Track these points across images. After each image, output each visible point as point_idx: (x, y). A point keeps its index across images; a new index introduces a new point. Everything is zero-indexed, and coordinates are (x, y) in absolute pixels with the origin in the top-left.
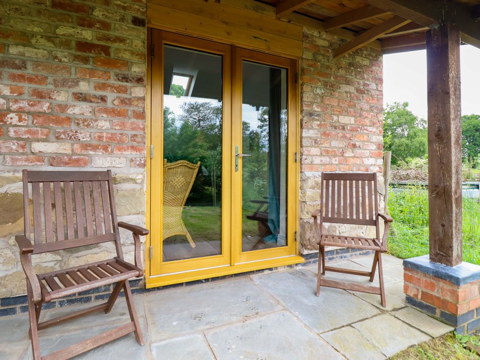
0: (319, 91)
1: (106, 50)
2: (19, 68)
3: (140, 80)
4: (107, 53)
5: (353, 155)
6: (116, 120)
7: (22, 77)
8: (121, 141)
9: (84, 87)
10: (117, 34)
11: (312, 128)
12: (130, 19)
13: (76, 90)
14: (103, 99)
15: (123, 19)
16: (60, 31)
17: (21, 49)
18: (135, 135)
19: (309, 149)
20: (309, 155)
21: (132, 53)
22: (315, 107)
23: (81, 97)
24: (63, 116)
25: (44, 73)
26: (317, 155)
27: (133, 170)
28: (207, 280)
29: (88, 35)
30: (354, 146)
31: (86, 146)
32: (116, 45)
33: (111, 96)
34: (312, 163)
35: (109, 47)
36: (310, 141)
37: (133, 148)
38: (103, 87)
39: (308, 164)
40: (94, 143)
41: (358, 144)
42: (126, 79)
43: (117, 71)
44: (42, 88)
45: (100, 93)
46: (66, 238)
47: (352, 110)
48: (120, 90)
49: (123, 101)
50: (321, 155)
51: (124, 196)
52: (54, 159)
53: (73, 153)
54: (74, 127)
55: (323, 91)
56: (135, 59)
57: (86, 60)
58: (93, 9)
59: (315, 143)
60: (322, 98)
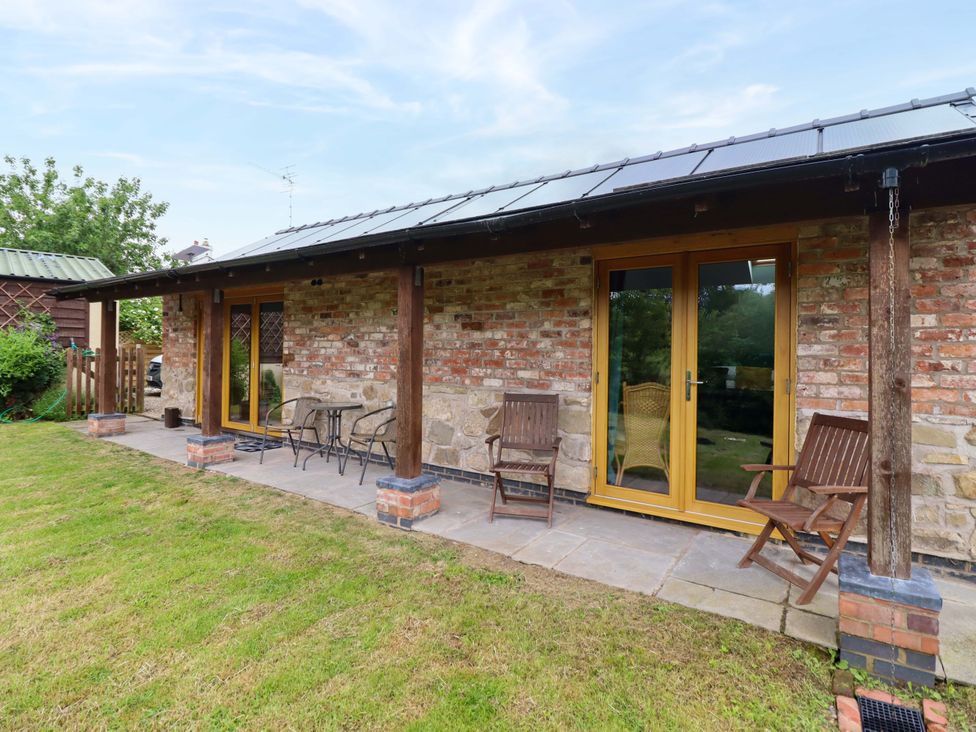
0: (834, 282)
1: (561, 292)
2: (511, 318)
3: (586, 313)
4: (563, 296)
5: (931, 384)
6: (568, 351)
7: (512, 325)
8: (571, 369)
9: (547, 326)
10: (569, 276)
11: (818, 342)
12: (578, 260)
13: (542, 329)
14: (559, 334)
15: (573, 263)
16: (532, 286)
17: (512, 304)
18: (582, 363)
19: (811, 374)
20: (812, 383)
21: (580, 290)
22: (826, 309)
23: (546, 334)
24: (534, 350)
25: (524, 319)
26: (829, 384)
27: (580, 394)
29: (549, 284)
30: (937, 368)
31: (548, 373)
32: (568, 287)
33: (564, 330)
34: (817, 396)
35: (563, 290)
36: (814, 362)
37: (581, 374)
38: (558, 324)
39: (809, 397)
40: (553, 370)
41: (947, 364)
42: (575, 314)
43: (568, 308)
44: (523, 330)
45: (559, 329)
46: (534, 442)
47: (928, 302)
48: (572, 324)
49: (573, 334)
50: (841, 383)
51: (573, 416)
52: (530, 384)
53: (540, 378)
54: (541, 358)
55: (845, 281)
56: (582, 295)
57: (548, 304)
58: (552, 261)
59: (825, 364)
60: (843, 291)
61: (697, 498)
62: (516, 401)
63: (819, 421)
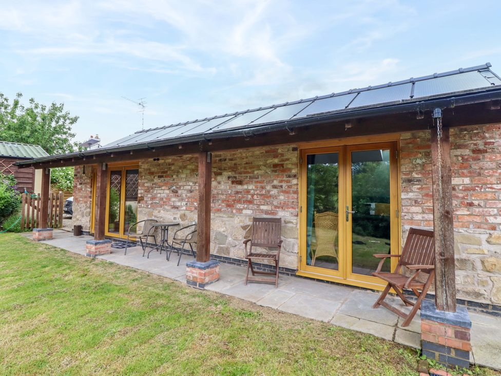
0: (419, 161)
1: (282, 165)
2: (257, 178)
3: (295, 176)
4: (283, 167)
5: (468, 213)
6: (286, 195)
7: (257, 182)
8: (288, 205)
9: (276, 183)
10: (286, 157)
11: (412, 191)
12: (291, 149)
13: (272, 184)
14: (281, 186)
15: (288, 151)
16: (268, 162)
17: (257, 171)
18: (293, 202)
19: (408, 208)
20: (409, 212)
21: (292, 164)
22: (415, 175)
23: (275, 187)
24: (269, 195)
25: (264, 179)
26: (417, 213)
27: (292, 218)
28: (328, 282)
29: (276, 161)
30: (471, 205)
31: (276, 207)
32: (286, 162)
33: (284, 185)
34: (412, 219)
35: (284, 164)
36: (410, 201)
37: (293, 208)
38: (281, 181)
39: (408, 219)
40: (279, 205)
41: (476, 203)
42: (289, 176)
43: (286, 173)
44: (263, 185)
45: (281, 184)
46: (268, 243)
47: (465, 171)
48: (288, 182)
49: (289, 187)
50: (423, 212)
51: (289, 230)
52: (267, 212)
53: (272, 210)
54: (272, 199)
55: (424, 160)
56: (293, 167)
57: (275, 171)
58: (278, 149)
59: (415, 203)
60: (423, 166)
61: (352, 272)
62: (259, 222)
63: (413, 232)
